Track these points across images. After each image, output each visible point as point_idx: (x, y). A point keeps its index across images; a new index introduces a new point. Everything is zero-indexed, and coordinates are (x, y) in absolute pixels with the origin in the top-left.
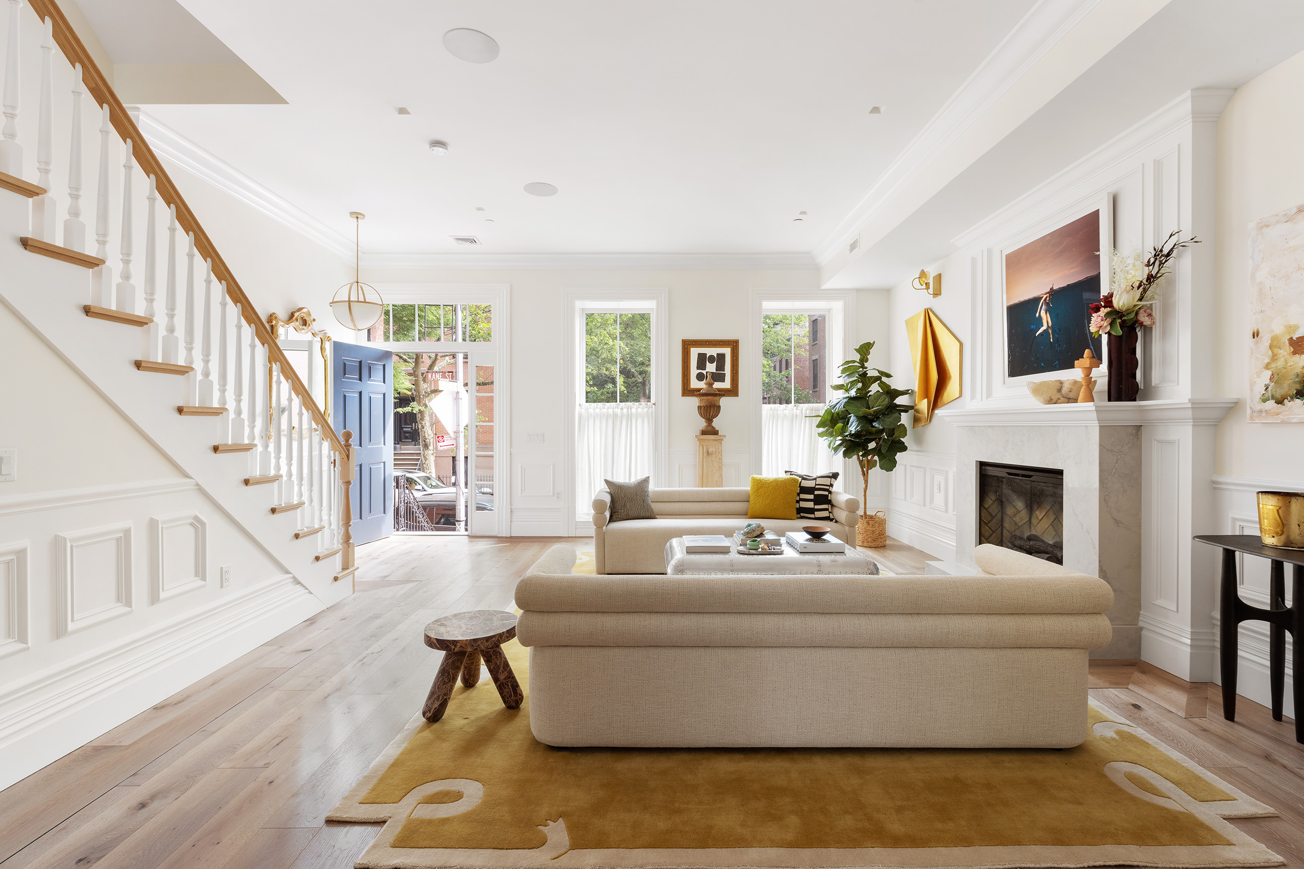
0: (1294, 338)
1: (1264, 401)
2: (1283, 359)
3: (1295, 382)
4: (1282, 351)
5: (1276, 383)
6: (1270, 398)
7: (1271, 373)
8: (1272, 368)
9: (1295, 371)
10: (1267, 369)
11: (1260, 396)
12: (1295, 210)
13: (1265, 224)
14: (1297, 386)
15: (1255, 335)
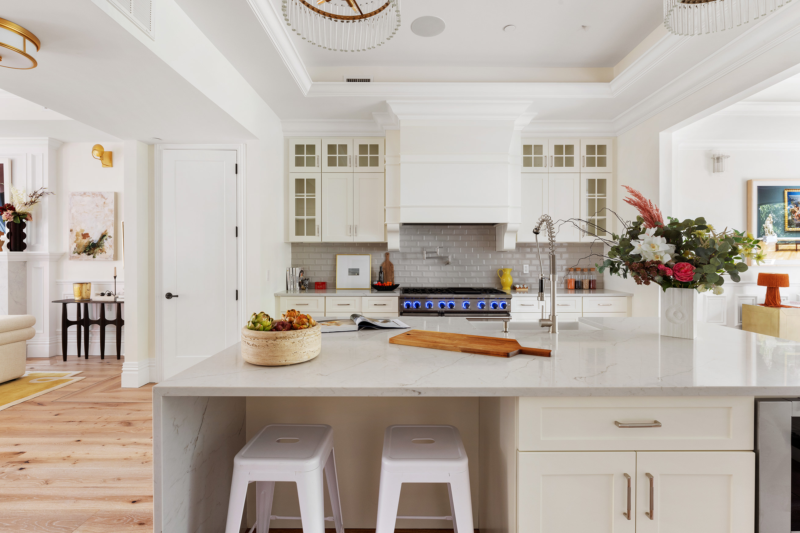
0: (83, 234)
1: (74, 253)
2: (80, 240)
3: (83, 248)
4: (79, 237)
5: (78, 247)
6: (76, 252)
9: (83, 244)
10: (75, 243)
11: (73, 251)
12: (83, 193)
13: (73, 195)
14: (84, 249)
15: (71, 231)
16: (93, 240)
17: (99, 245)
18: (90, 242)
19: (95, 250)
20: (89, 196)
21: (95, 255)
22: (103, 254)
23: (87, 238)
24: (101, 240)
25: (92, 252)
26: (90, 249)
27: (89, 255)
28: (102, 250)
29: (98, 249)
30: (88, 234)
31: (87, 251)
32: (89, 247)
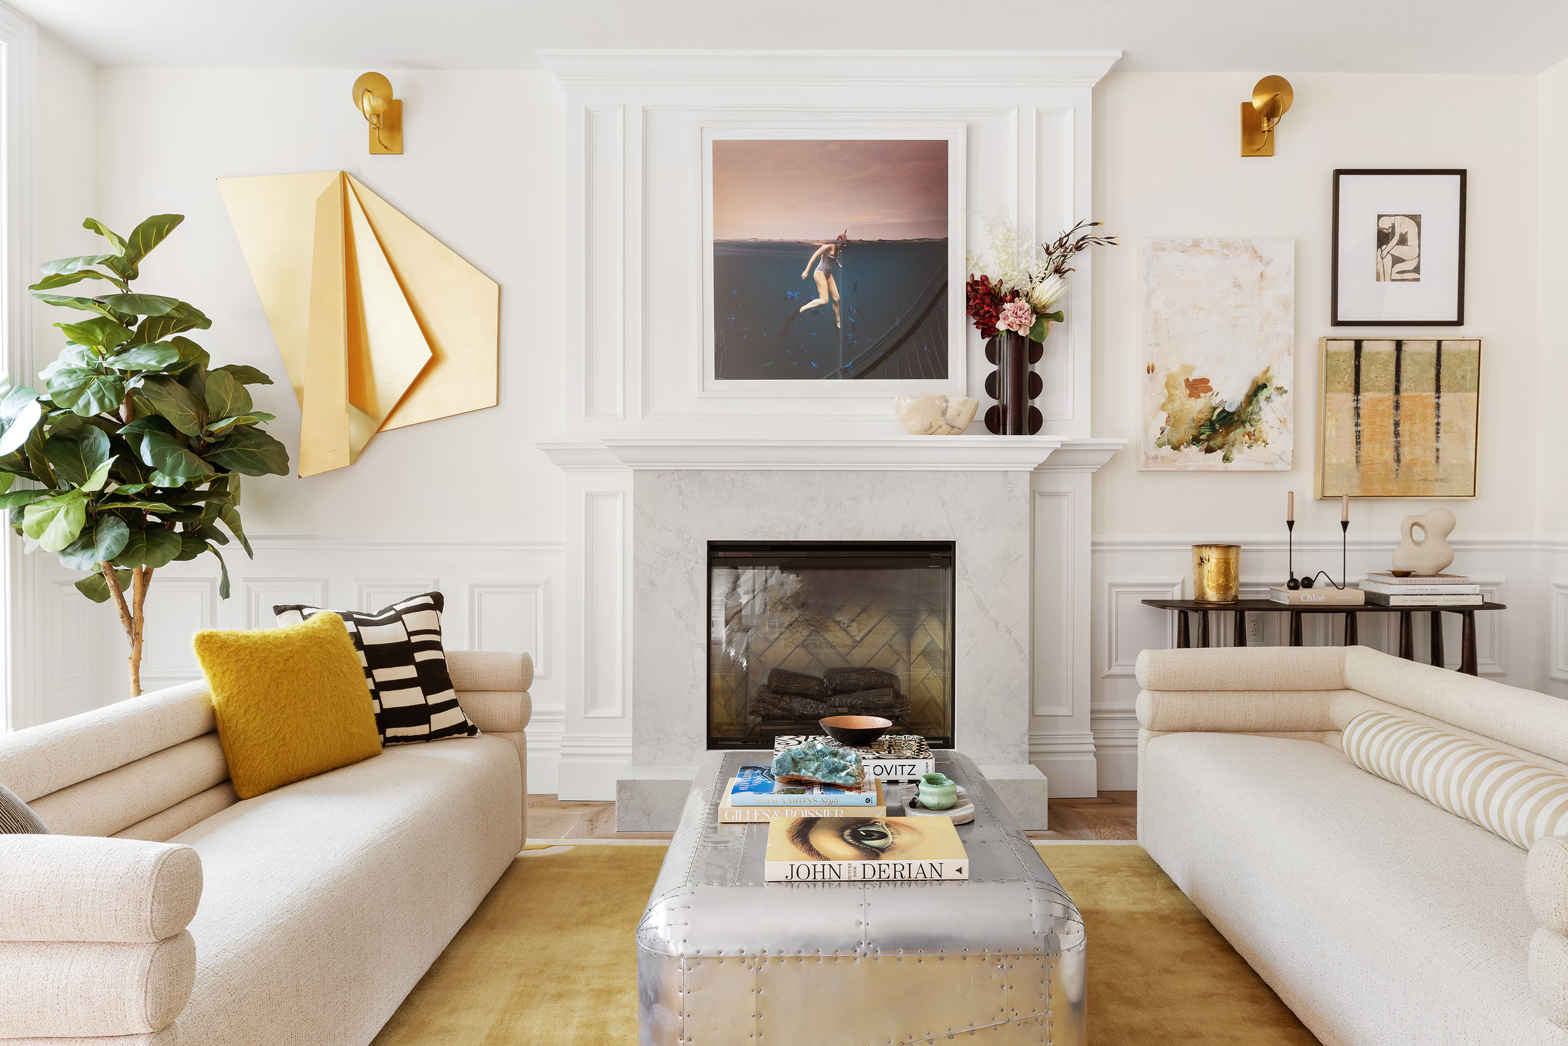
0: (1191, 380)
1: (1160, 446)
2: (1179, 401)
3: (1191, 427)
4: (1178, 392)
5: (1172, 426)
6: (1166, 443)
7: (1166, 415)
8: (1167, 409)
9: (1191, 416)
10: (1163, 410)
11: (1155, 440)
12: (1190, 243)
13: (1158, 247)
14: (1194, 432)
15: (1150, 370)
16: (1223, 402)
17: (1244, 417)
18: (1215, 409)
19: (1232, 435)
20: (1211, 252)
21: (1231, 452)
22: (1259, 448)
23: (1202, 395)
24: (1252, 401)
25: (1219, 440)
26: (1214, 431)
27: (1209, 450)
28: (1254, 435)
29: (1240, 431)
30: (1205, 381)
31: (1202, 437)
32: (1211, 424)
